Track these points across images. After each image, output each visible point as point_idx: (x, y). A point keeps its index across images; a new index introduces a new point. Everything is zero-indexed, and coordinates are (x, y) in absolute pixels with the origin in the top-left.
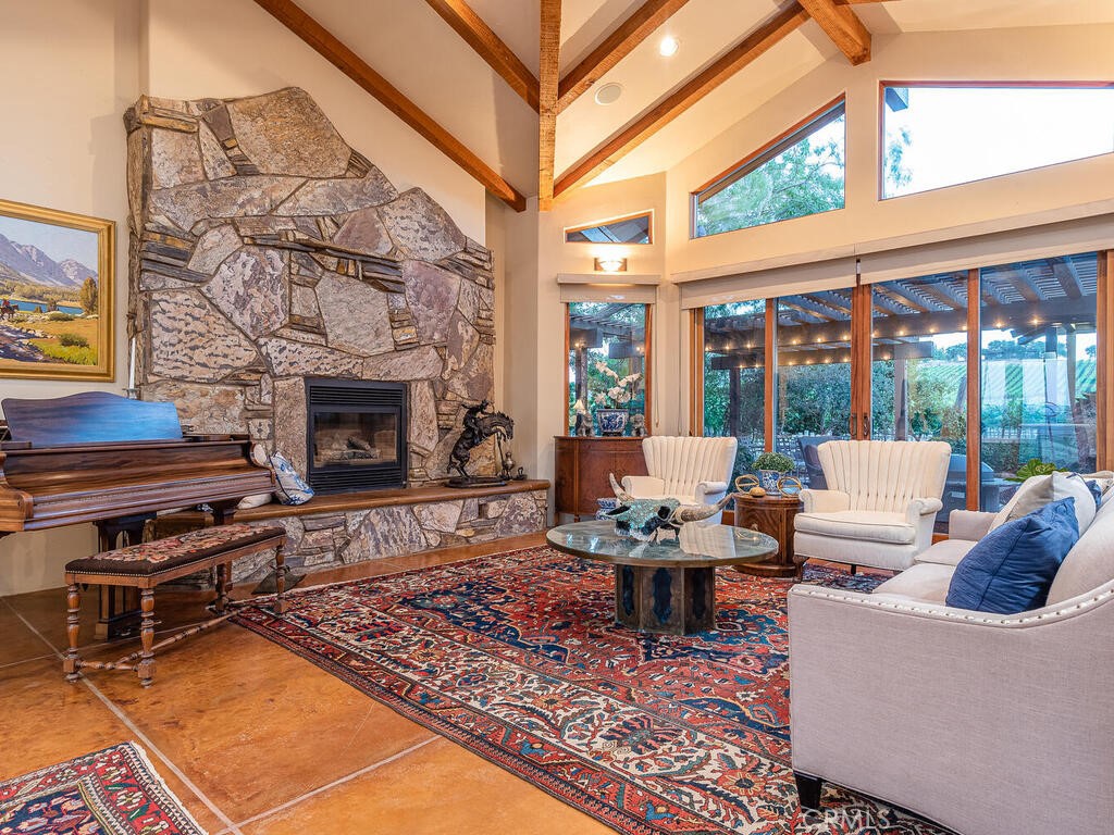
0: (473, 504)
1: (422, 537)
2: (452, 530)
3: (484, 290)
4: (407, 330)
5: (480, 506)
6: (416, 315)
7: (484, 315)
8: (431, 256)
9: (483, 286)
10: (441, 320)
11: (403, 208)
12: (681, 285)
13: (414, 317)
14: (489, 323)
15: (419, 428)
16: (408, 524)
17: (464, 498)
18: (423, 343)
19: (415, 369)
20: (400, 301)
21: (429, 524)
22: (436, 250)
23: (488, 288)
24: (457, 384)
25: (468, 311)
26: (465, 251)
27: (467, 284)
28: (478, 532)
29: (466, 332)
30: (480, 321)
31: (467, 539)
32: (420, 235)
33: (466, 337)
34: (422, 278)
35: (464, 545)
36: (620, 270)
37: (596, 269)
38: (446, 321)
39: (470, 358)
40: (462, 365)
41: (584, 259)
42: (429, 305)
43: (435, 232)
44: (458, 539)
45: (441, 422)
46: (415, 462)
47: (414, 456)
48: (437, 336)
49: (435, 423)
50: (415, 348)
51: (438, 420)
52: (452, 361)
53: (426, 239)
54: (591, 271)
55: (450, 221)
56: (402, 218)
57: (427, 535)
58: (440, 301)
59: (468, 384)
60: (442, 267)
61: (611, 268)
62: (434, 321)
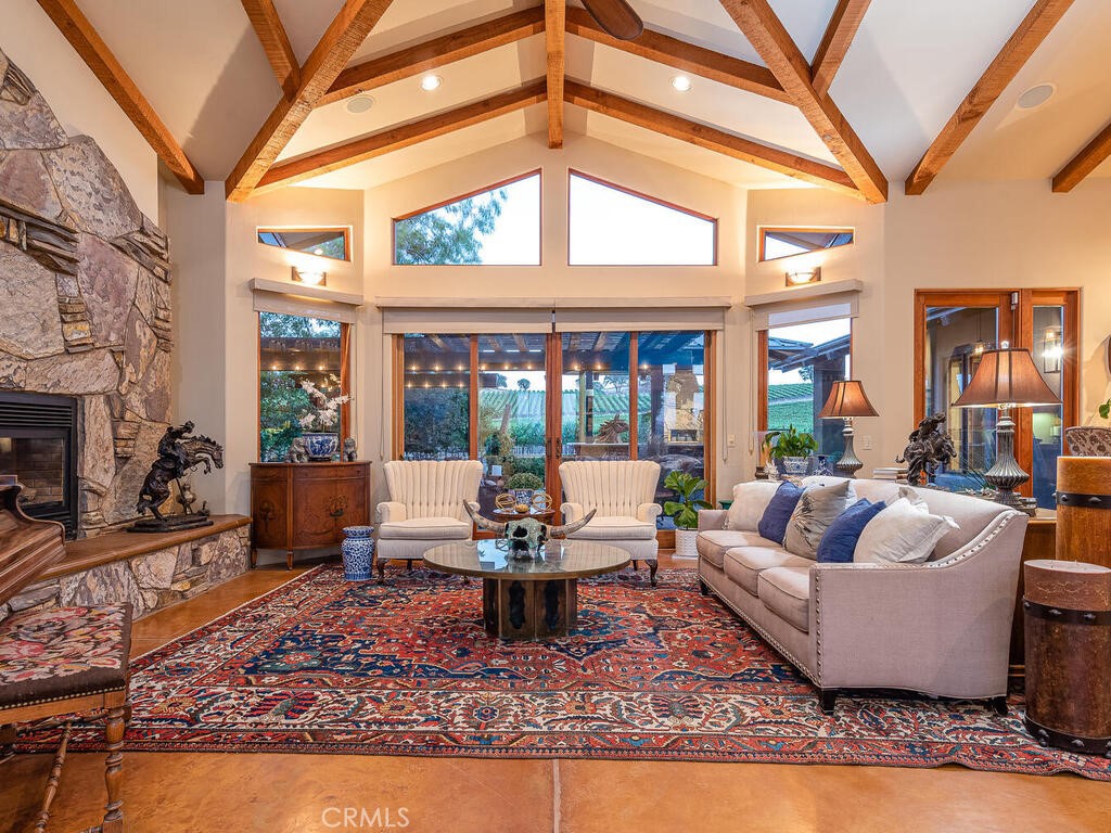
0: (187, 549)
1: (140, 598)
2: (166, 585)
3: (161, 283)
4: (80, 326)
5: (194, 551)
6: (90, 306)
7: (162, 314)
8: (106, 231)
9: (160, 279)
10: (117, 317)
11: (73, 160)
12: (383, 309)
13: (87, 309)
14: (167, 326)
15: (93, 457)
16: (126, 584)
17: (179, 544)
18: (97, 345)
19: (87, 377)
20: (71, 286)
21: (147, 581)
22: (111, 225)
23: (166, 282)
24: (135, 400)
25: (145, 308)
26: (142, 231)
27: (145, 273)
28: (193, 583)
29: (144, 335)
30: (158, 323)
31: (182, 594)
32: (93, 200)
33: (144, 342)
34: (97, 258)
35: (179, 602)
36: (320, 284)
37: (293, 278)
38: (124, 318)
39: (147, 368)
40: (141, 375)
41: (280, 267)
42: (105, 296)
43: (110, 200)
44: (174, 594)
45: (119, 450)
46: (91, 503)
47: (89, 495)
48: (113, 337)
49: (112, 450)
50: (89, 351)
51: (116, 446)
52: (129, 369)
53: (99, 208)
54: (288, 280)
55: (126, 192)
56: (72, 173)
57: (145, 595)
58: (115, 292)
59: (146, 400)
60: (119, 248)
61: (310, 281)
62: (110, 317)
